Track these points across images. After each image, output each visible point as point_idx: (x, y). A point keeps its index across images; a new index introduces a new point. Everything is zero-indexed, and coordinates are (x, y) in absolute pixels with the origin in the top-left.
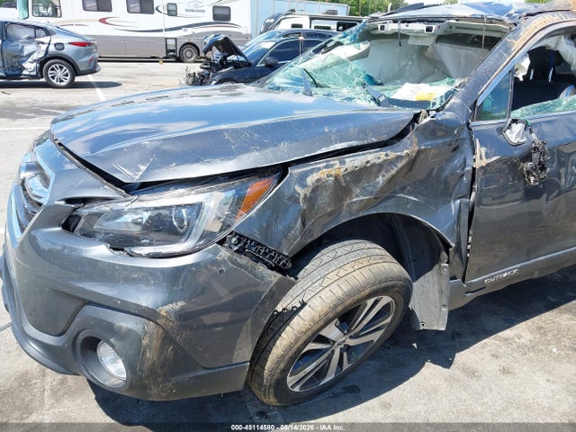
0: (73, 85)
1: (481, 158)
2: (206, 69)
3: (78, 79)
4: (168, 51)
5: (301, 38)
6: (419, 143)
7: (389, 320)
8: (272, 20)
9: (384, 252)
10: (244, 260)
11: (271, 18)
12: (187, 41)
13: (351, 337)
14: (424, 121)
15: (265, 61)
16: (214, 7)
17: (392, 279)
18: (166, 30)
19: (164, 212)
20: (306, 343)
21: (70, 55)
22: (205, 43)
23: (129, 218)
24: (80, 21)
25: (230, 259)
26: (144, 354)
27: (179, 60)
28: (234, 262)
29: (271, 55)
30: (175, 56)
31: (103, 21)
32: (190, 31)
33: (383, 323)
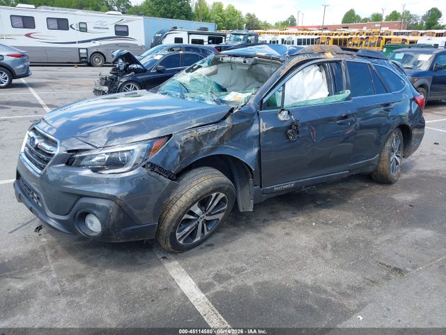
0: (10, 86)
1: (263, 127)
2: (114, 74)
3: (14, 81)
4: (81, 58)
5: (181, 52)
6: (233, 121)
7: (225, 207)
8: (160, 35)
9: (220, 172)
10: (153, 174)
11: (159, 33)
12: (96, 50)
13: (207, 215)
14: (235, 111)
15: (156, 68)
16: (116, 26)
17: (223, 183)
18: (79, 42)
19: (113, 156)
20: (184, 214)
21: (9, 64)
22: (113, 56)
23: (97, 158)
24: (9, 35)
25: (148, 173)
26: (110, 217)
27: (90, 65)
28: (150, 175)
29: (161, 64)
30: (86, 61)
31: (28, 35)
32: (97, 43)
33: (223, 209)
